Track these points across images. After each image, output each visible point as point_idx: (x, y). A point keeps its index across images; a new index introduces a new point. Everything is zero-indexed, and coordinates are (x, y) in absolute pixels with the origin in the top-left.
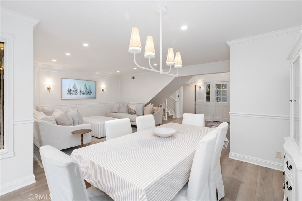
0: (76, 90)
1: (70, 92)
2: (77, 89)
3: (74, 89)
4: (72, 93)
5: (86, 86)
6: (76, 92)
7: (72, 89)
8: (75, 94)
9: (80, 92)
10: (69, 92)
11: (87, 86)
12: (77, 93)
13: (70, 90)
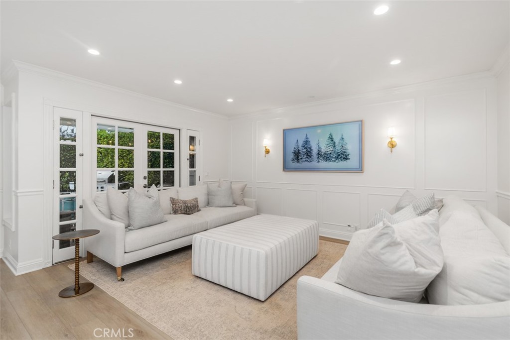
0: (309, 150)
1: (298, 157)
2: (310, 148)
3: (305, 150)
4: (301, 159)
5: (332, 140)
6: (309, 154)
7: (300, 148)
8: (307, 159)
9: (318, 154)
10: (296, 157)
11: (334, 137)
12: (312, 157)
13: (297, 151)
